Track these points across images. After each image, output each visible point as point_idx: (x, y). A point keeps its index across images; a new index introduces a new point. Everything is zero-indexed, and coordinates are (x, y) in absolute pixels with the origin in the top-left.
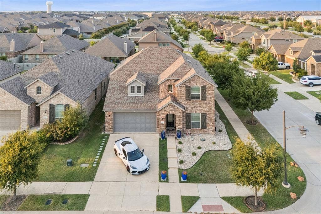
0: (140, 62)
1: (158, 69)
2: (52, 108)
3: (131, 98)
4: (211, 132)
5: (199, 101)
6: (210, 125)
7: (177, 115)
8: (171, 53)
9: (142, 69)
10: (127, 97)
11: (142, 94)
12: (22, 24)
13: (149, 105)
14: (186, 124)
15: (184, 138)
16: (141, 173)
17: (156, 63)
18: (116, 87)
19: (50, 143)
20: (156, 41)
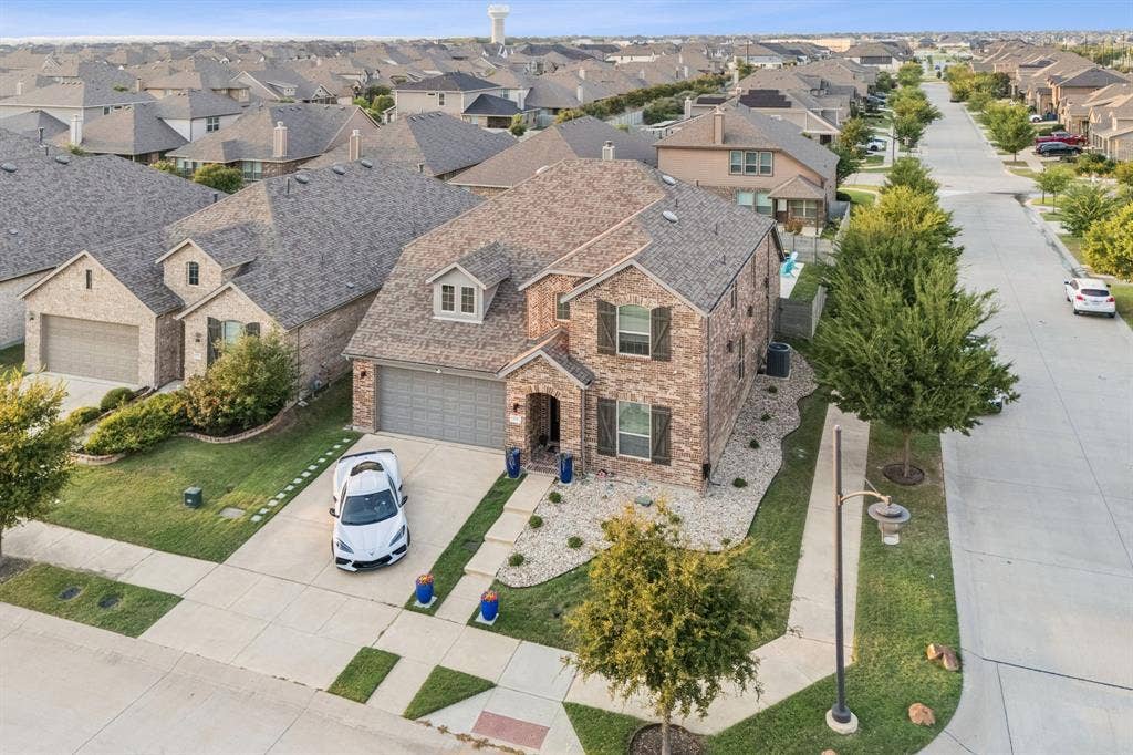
0: (515, 209)
1: (565, 238)
2: (215, 329)
3: (440, 324)
4: (688, 479)
5: (646, 362)
6: (684, 455)
7: (564, 400)
8: (630, 186)
9: (511, 234)
10: (430, 320)
11: (475, 318)
12: (374, 77)
13: (489, 354)
14: (599, 435)
15: (582, 483)
16: (363, 567)
17: (565, 217)
18: (407, 285)
19: (181, 434)
20: (719, 143)
